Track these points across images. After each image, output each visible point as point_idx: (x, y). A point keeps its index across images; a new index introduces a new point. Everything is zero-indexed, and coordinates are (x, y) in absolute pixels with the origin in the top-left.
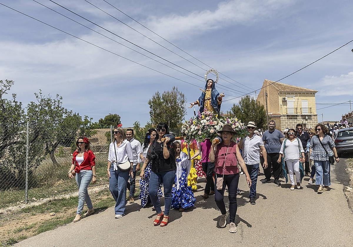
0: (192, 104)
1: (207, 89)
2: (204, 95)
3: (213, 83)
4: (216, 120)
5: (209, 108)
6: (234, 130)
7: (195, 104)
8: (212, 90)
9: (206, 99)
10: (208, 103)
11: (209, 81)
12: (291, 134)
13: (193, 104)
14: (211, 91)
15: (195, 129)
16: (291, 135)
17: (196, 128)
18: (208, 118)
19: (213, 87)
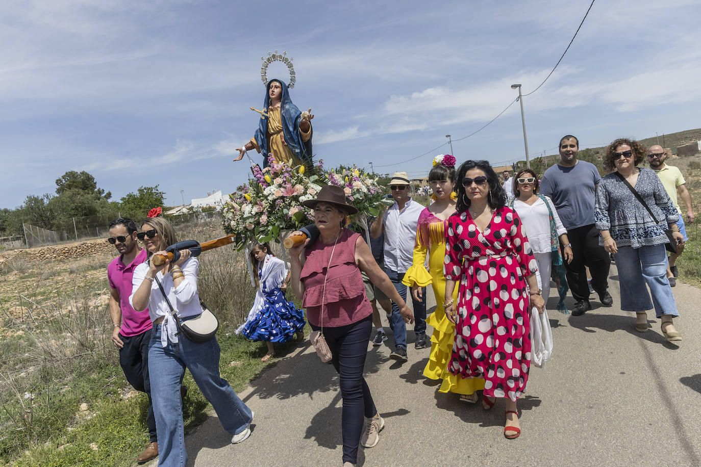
0: (241, 151)
1: (270, 107)
2: (265, 122)
3: (284, 89)
4: (300, 181)
5: (283, 155)
6: (352, 199)
7: (248, 149)
8: (282, 107)
9: (272, 131)
10: (278, 141)
11: (271, 85)
12: (526, 181)
13: (244, 148)
14: (279, 109)
15: (253, 213)
16: (525, 186)
17: (255, 210)
18: (279, 180)
19: (284, 97)
